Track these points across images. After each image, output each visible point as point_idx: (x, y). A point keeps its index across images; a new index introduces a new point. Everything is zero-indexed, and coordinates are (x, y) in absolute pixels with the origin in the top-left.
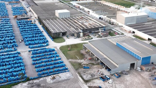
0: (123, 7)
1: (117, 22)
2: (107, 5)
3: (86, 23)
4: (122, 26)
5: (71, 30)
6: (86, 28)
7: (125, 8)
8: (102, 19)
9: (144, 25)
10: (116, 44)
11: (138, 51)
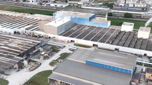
0: (27, 14)
1: (46, 34)
2: (3, 14)
3: (11, 44)
4: (55, 37)
5: (5, 62)
6: (22, 52)
7: (31, 15)
8: (19, 33)
9: (73, 31)
10: (85, 63)
11: (119, 64)
